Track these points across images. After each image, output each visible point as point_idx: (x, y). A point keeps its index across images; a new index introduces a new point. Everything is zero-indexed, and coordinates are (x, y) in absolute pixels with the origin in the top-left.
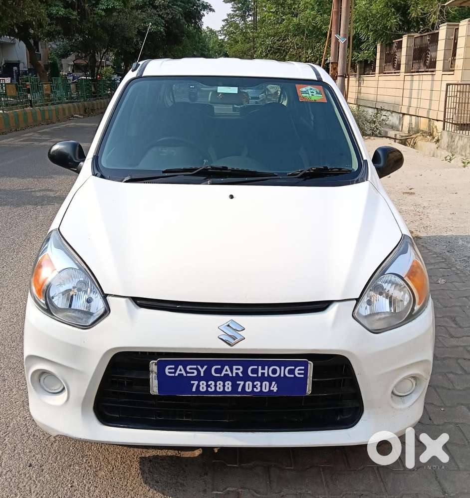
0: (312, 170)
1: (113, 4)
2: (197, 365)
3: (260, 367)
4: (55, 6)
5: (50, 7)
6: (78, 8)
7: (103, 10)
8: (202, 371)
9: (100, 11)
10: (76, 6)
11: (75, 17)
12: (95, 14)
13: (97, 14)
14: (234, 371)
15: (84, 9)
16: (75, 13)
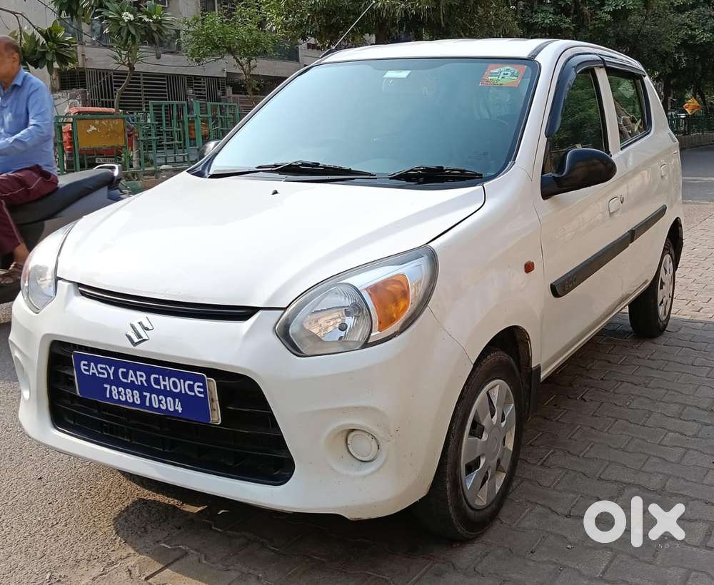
0: (421, 170)
1: (624, 3)
2: (106, 364)
3: (161, 377)
4: (542, 12)
5: (536, 14)
6: (575, 13)
7: (609, 13)
8: (111, 372)
9: (604, 15)
10: (572, 11)
11: (567, 26)
12: (596, 19)
13: (600, 19)
14: (139, 379)
15: (582, 14)
16: (568, 20)
